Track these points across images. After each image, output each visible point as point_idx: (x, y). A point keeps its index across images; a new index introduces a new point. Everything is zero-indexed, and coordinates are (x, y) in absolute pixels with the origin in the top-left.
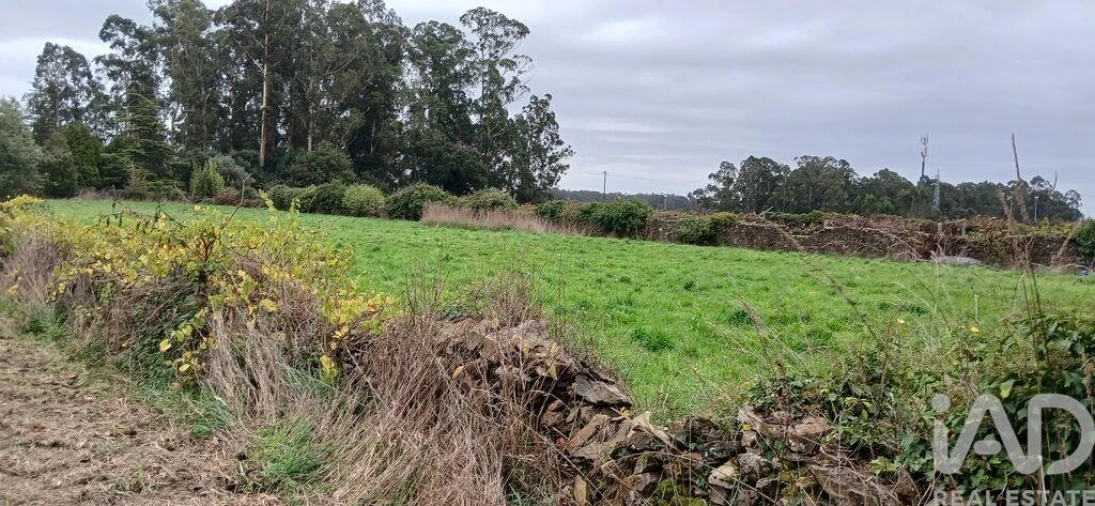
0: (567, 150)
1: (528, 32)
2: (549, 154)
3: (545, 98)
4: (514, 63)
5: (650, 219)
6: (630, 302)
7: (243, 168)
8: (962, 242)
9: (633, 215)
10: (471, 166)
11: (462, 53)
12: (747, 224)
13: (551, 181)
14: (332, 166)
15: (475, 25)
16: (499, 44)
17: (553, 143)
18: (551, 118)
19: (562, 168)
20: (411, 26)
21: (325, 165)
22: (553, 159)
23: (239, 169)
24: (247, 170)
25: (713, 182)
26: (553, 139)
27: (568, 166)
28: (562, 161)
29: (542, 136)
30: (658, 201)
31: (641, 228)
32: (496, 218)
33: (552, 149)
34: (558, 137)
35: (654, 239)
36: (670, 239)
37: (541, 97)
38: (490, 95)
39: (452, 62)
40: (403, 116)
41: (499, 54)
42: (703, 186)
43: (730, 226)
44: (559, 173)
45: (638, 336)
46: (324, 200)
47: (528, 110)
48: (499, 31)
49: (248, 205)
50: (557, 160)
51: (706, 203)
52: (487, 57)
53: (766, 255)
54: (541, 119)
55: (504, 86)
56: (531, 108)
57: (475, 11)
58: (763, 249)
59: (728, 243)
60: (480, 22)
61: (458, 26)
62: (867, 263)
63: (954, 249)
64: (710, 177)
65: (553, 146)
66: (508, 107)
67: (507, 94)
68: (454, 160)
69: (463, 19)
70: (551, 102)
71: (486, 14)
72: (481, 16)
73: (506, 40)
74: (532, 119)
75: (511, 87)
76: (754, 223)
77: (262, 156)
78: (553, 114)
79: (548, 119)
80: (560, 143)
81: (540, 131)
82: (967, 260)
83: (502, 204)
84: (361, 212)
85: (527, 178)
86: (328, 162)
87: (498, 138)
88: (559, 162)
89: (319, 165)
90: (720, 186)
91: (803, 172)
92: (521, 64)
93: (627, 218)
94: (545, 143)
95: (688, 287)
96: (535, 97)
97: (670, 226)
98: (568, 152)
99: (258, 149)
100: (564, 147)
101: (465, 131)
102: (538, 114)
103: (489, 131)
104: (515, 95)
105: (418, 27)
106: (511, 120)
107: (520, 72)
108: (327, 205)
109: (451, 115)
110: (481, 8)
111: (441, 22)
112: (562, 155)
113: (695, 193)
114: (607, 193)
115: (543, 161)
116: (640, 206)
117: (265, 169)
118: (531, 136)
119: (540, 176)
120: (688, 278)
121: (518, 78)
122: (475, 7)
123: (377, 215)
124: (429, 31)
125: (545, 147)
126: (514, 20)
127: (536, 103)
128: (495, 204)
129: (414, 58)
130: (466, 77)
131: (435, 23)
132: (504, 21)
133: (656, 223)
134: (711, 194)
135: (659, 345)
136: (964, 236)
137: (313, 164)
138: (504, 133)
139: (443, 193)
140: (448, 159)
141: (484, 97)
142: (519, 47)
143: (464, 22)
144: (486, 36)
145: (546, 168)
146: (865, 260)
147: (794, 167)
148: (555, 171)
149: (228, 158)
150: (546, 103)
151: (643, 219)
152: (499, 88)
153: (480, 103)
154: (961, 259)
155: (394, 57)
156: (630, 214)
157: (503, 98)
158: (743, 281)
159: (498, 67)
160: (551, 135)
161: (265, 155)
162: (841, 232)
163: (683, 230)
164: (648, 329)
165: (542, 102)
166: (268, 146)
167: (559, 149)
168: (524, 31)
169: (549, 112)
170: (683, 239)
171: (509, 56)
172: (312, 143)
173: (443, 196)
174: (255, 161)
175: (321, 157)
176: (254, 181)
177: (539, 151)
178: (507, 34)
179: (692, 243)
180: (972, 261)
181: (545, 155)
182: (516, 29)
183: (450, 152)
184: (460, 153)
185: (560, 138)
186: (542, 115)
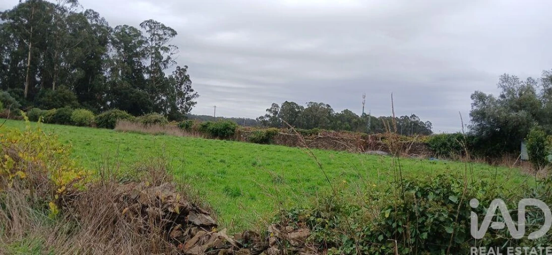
0: (195, 94)
1: (176, 34)
2: (186, 96)
3: (185, 68)
4: (168, 49)
5: (237, 130)
6: (224, 173)
7: (14, 99)
8: (380, 144)
9: (229, 129)
10: (144, 100)
11: (141, 42)
12: (283, 134)
13: (187, 110)
14: (66, 99)
15: (148, 28)
16: (160, 39)
17: (188, 90)
18: (187, 78)
19: (193, 103)
20: (113, 27)
21: (62, 98)
22: (188, 99)
23: (12, 99)
24: (17, 99)
25: (268, 113)
26: (188, 88)
27: (196, 103)
28: (193, 100)
29: (183, 87)
30: (241, 121)
31: (232, 135)
32: (157, 128)
33: (187, 94)
34: (190, 87)
35: (238, 141)
36: (246, 140)
37: (182, 67)
38: (155, 65)
39: (135, 47)
40: (107, 73)
41: (161, 44)
42: (264, 115)
43: (275, 135)
44: (191, 106)
45: (227, 190)
46: (60, 117)
47: (175, 73)
48: (161, 32)
49: (16, 119)
50: (190, 99)
51: (265, 123)
52: (154, 45)
53: (292, 149)
54: (182, 78)
55: (163, 60)
56: (177, 73)
57: (148, 22)
58: (290, 146)
59: (274, 143)
60: (150, 27)
61: (139, 28)
62: (337, 153)
63: (376, 147)
64: (267, 110)
65: (188, 92)
66: (164, 71)
67: (165, 65)
68: (134, 97)
69: (141, 25)
70: (187, 70)
71: (154, 23)
72: (152, 24)
73: (165, 37)
74: (178, 78)
75: (167, 61)
76: (286, 133)
77: (26, 92)
78: (188, 75)
79: (186, 78)
80: (192, 91)
81: (181, 84)
82: (382, 152)
83: (160, 121)
84: (81, 124)
85: (174, 108)
86: (64, 96)
87: (159, 87)
89: (59, 98)
90: (272, 115)
91: (310, 110)
92: (172, 50)
93: (225, 130)
94: (184, 91)
95: (254, 164)
96: (179, 67)
97: (246, 134)
98: (196, 95)
99: (24, 88)
100: (194, 93)
101: (141, 83)
102: (181, 76)
103: (154, 83)
104: (169, 65)
105: (117, 28)
106: (166, 78)
107: (172, 54)
108: (63, 120)
109: (134, 74)
110: (151, 20)
111: (130, 26)
112: (193, 97)
113: (260, 118)
114: (216, 116)
115: (183, 100)
116: (232, 124)
117: (27, 99)
118: (177, 87)
119: (181, 107)
120: (254, 160)
121: (171, 57)
122: (148, 19)
123: (90, 126)
124: (123, 30)
126: (169, 28)
127: (179, 70)
128: (156, 121)
129: (114, 43)
130: (143, 55)
131: (126, 26)
132: (163, 27)
133: (239, 132)
134: (267, 119)
135: (237, 194)
136: (380, 141)
137: (55, 97)
138: (162, 84)
139: (128, 115)
140: (131, 97)
141: (152, 65)
142: (171, 41)
143: (142, 26)
144: (154, 34)
145: (184, 103)
146: (336, 152)
147: (306, 107)
148: (189, 105)
149: (6, 93)
151: (233, 130)
152: (160, 62)
153: (150, 69)
154: (378, 152)
155: (103, 42)
156: (227, 127)
157: (162, 66)
158: (280, 162)
159: (160, 50)
160: (187, 86)
161: (28, 92)
162: (325, 138)
163: (253, 136)
164: (232, 186)
165: (183, 69)
166: (29, 87)
167: (192, 94)
168: (174, 33)
169: (186, 74)
170: (254, 141)
171: (166, 45)
172: (55, 86)
173: (127, 116)
174: (22, 94)
175: (60, 94)
176: (20, 105)
177: (181, 94)
178: (165, 34)
179: (256, 142)
180: (383, 153)
181: (184, 96)
182: (170, 32)
183: (132, 93)
184: (138, 94)
185: (192, 88)
186: (183, 76)
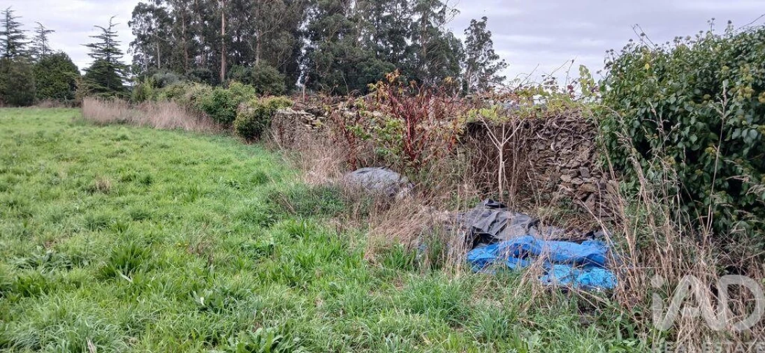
0: (501, 64)
2: (487, 67)
3: (482, 21)
17: (489, 58)
18: (487, 37)
19: (498, 80)
22: (490, 71)
26: (489, 55)
27: (505, 77)
28: (499, 73)
29: (481, 53)
33: (488, 63)
34: (493, 51)
37: (479, 20)
47: (469, 31)
50: (494, 72)
56: (471, 30)
65: (490, 61)
68: (371, 72)
70: (488, 23)
78: (489, 32)
79: (485, 38)
80: (496, 57)
88: (495, 74)
94: (483, 59)
96: (474, 20)
98: (502, 65)
100: (499, 61)
102: (477, 31)
112: (498, 67)
125: (483, 62)
127: (475, 25)
150: (483, 25)
160: (488, 51)
165: (480, 24)
167: (495, 63)
181: (482, 69)
183: (370, 66)
184: (377, 67)
185: (496, 53)
186: (480, 35)
